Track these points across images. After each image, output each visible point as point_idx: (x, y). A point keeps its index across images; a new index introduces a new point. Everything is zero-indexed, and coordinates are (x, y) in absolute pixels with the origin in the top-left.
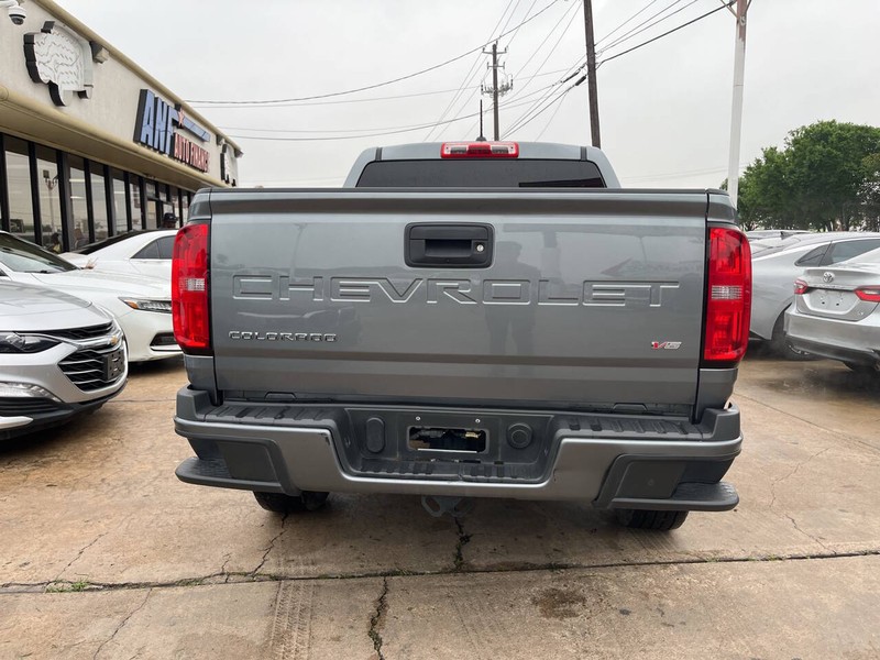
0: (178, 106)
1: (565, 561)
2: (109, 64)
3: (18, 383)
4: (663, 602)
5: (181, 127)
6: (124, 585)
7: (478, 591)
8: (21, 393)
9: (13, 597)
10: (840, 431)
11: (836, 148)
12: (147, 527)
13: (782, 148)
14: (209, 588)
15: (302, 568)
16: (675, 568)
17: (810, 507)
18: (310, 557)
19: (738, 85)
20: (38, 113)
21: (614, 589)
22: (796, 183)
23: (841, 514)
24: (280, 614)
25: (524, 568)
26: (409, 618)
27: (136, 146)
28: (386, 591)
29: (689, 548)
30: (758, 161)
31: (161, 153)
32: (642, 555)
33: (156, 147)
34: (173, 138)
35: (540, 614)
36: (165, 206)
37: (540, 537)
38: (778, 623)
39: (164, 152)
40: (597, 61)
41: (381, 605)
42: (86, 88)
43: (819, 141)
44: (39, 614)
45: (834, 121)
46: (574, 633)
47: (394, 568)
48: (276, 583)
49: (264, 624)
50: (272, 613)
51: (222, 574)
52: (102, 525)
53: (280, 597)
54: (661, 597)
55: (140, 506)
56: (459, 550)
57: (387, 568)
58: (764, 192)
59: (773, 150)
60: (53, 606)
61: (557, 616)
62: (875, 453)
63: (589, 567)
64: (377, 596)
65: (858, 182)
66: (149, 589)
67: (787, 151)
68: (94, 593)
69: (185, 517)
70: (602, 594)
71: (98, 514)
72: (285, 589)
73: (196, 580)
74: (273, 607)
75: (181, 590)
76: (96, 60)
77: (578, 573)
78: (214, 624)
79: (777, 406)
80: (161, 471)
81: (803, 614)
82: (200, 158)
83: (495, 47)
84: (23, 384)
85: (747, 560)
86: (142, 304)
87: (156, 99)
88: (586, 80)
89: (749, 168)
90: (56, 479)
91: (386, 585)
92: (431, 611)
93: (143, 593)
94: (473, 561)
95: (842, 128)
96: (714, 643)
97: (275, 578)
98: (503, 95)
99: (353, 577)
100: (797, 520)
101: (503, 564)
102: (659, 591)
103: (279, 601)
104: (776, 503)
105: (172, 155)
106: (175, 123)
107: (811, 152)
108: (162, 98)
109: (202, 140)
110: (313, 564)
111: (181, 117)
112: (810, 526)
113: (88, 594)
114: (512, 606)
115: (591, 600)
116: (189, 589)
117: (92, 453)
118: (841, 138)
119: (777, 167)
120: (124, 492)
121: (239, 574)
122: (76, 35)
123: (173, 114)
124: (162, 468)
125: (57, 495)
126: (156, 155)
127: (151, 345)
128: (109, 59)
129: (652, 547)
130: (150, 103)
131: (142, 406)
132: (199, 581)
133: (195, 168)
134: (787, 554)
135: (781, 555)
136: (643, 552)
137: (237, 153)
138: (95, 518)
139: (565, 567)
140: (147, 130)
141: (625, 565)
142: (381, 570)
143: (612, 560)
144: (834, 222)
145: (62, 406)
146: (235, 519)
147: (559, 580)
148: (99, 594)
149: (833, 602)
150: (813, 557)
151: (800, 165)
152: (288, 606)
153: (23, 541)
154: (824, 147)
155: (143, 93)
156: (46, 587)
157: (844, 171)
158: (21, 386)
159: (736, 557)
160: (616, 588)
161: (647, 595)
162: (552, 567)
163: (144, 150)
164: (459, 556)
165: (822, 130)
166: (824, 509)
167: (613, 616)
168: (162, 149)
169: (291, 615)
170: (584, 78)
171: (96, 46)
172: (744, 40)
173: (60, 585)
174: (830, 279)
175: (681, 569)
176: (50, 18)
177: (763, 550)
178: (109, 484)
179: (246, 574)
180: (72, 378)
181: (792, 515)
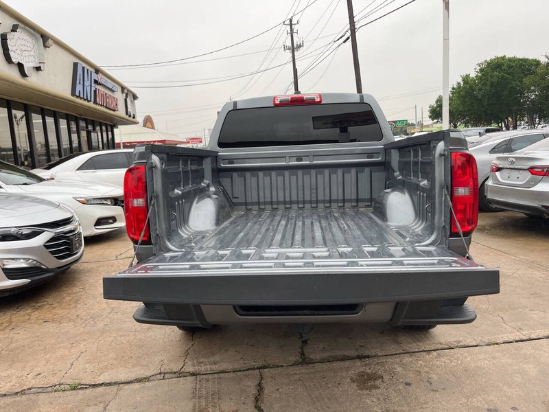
0: (97, 71)
1: (367, 353)
2: (54, 48)
3: (19, 259)
4: (430, 376)
5: (100, 84)
6: (102, 384)
7: (318, 375)
8: (22, 264)
9: (35, 396)
10: (524, 258)
11: (507, 73)
12: (110, 345)
13: (473, 75)
14: (154, 383)
15: (208, 367)
16: (435, 353)
17: (512, 309)
18: (212, 359)
19: (446, 39)
20: (13, 83)
21: (399, 369)
22: (483, 96)
23: (531, 312)
24: (199, 398)
25: (343, 359)
26: (278, 396)
27: (73, 98)
28: (262, 379)
29: (442, 340)
30: (459, 83)
31: (89, 101)
32: (413, 347)
33: (85, 98)
34: (95, 91)
35: (357, 388)
36: (92, 134)
37: (350, 338)
38: (501, 385)
39: (91, 101)
40: (356, 27)
41: (260, 388)
42: (41, 65)
43: (496, 69)
44: (53, 406)
45: (505, 56)
46: (379, 399)
47: (264, 363)
48: (194, 378)
49: (191, 404)
50: (195, 397)
51: (160, 373)
52: (82, 346)
53: (198, 386)
54: (428, 373)
55: (103, 332)
56: (302, 350)
57: (260, 364)
58: (463, 103)
59: (468, 76)
60: (60, 400)
61: (367, 389)
62: (547, 271)
63: (383, 356)
64: (257, 383)
65: (522, 93)
66: (117, 386)
67: (476, 76)
68: (84, 390)
69: (132, 338)
70: (392, 373)
71: (78, 339)
72: (200, 381)
73: (145, 379)
74: (195, 394)
75: (137, 386)
76: (45, 46)
77: (376, 360)
78: (160, 406)
79: (484, 243)
80: (113, 308)
81: (515, 378)
82: (112, 103)
83: (291, 21)
84: (23, 259)
85: (477, 346)
86: (88, 201)
87: (83, 68)
88: (350, 39)
89: (453, 89)
90: (49, 316)
91: (261, 375)
92: (291, 390)
93: (114, 388)
94: (311, 356)
95: (510, 60)
96: (464, 400)
97: (193, 374)
98: (297, 51)
99: (240, 371)
100: (505, 318)
101: (330, 357)
102: (427, 369)
103: (198, 389)
104: (491, 307)
105: (95, 102)
106: (96, 82)
107: (492, 76)
108: (87, 67)
109: (113, 91)
110: (215, 364)
111: (100, 78)
112: (513, 321)
113: (80, 391)
114: (339, 384)
115: (386, 377)
116: (142, 384)
117: (68, 298)
118: (510, 67)
119: (471, 87)
120: (92, 323)
121: (171, 373)
122: (33, 32)
123: (94, 76)
124: (112, 306)
125: (51, 327)
126: (85, 103)
127: (95, 225)
128: (54, 45)
129: (419, 341)
130: (80, 71)
131: (93, 265)
132: (147, 379)
133: (110, 109)
134: (501, 341)
135: (498, 342)
136: (414, 344)
137: (135, 97)
138: (77, 341)
139: (368, 357)
140: (79, 87)
141: (404, 353)
142: (256, 365)
143: (396, 350)
144: (507, 119)
145: (47, 270)
146: (163, 337)
147: (366, 365)
148: (87, 391)
149: (531, 370)
150: (517, 341)
151: (485, 85)
152: (204, 392)
153: (35, 359)
154: (499, 72)
155: (75, 65)
156: (55, 388)
157: (512, 87)
158: (22, 261)
159: (471, 344)
160: (400, 369)
161: (420, 372)
162: (361, 357)
163: (78, 100)
164: (302, 354)
165: (498, 62)
166: (520, 310)
167: (401, 387)
168: (89, 99)
169: (206, 398)
170: (348, 38)
171: (45, 38)
172: (448, 11)
173: (62, 386)
174: (512, 163)
175: (438, 354)
176: (16, 23)
177: (486, 339)
178: (82, 319)
179: (175, 373)
180: (52, 253)
181: (501, 314)
